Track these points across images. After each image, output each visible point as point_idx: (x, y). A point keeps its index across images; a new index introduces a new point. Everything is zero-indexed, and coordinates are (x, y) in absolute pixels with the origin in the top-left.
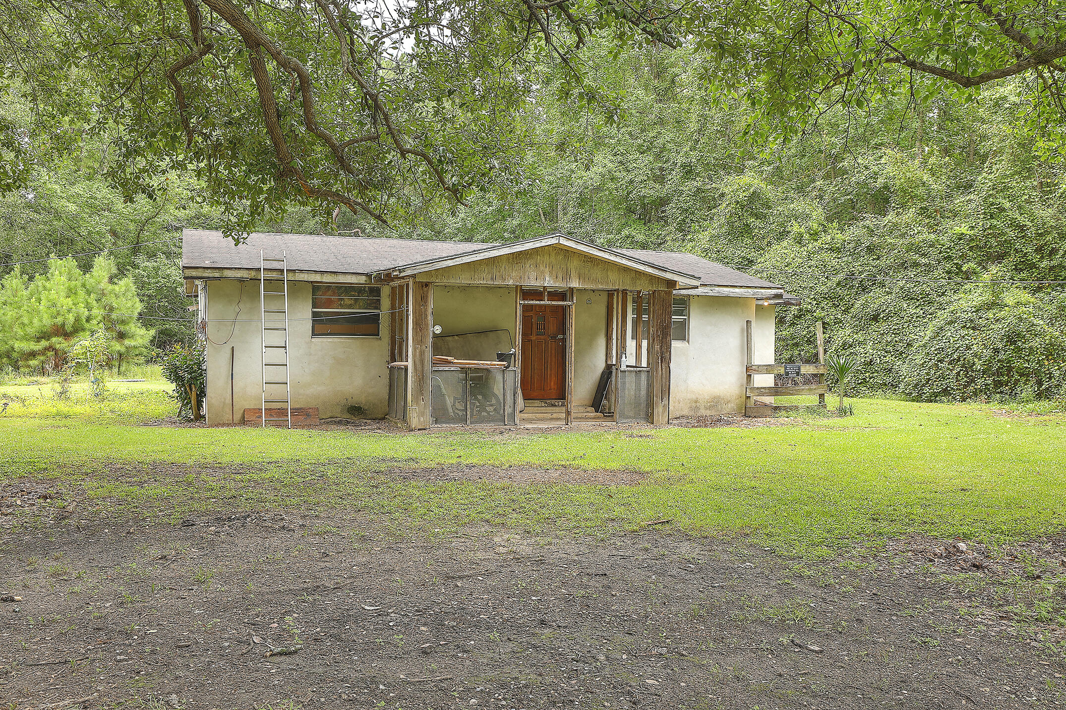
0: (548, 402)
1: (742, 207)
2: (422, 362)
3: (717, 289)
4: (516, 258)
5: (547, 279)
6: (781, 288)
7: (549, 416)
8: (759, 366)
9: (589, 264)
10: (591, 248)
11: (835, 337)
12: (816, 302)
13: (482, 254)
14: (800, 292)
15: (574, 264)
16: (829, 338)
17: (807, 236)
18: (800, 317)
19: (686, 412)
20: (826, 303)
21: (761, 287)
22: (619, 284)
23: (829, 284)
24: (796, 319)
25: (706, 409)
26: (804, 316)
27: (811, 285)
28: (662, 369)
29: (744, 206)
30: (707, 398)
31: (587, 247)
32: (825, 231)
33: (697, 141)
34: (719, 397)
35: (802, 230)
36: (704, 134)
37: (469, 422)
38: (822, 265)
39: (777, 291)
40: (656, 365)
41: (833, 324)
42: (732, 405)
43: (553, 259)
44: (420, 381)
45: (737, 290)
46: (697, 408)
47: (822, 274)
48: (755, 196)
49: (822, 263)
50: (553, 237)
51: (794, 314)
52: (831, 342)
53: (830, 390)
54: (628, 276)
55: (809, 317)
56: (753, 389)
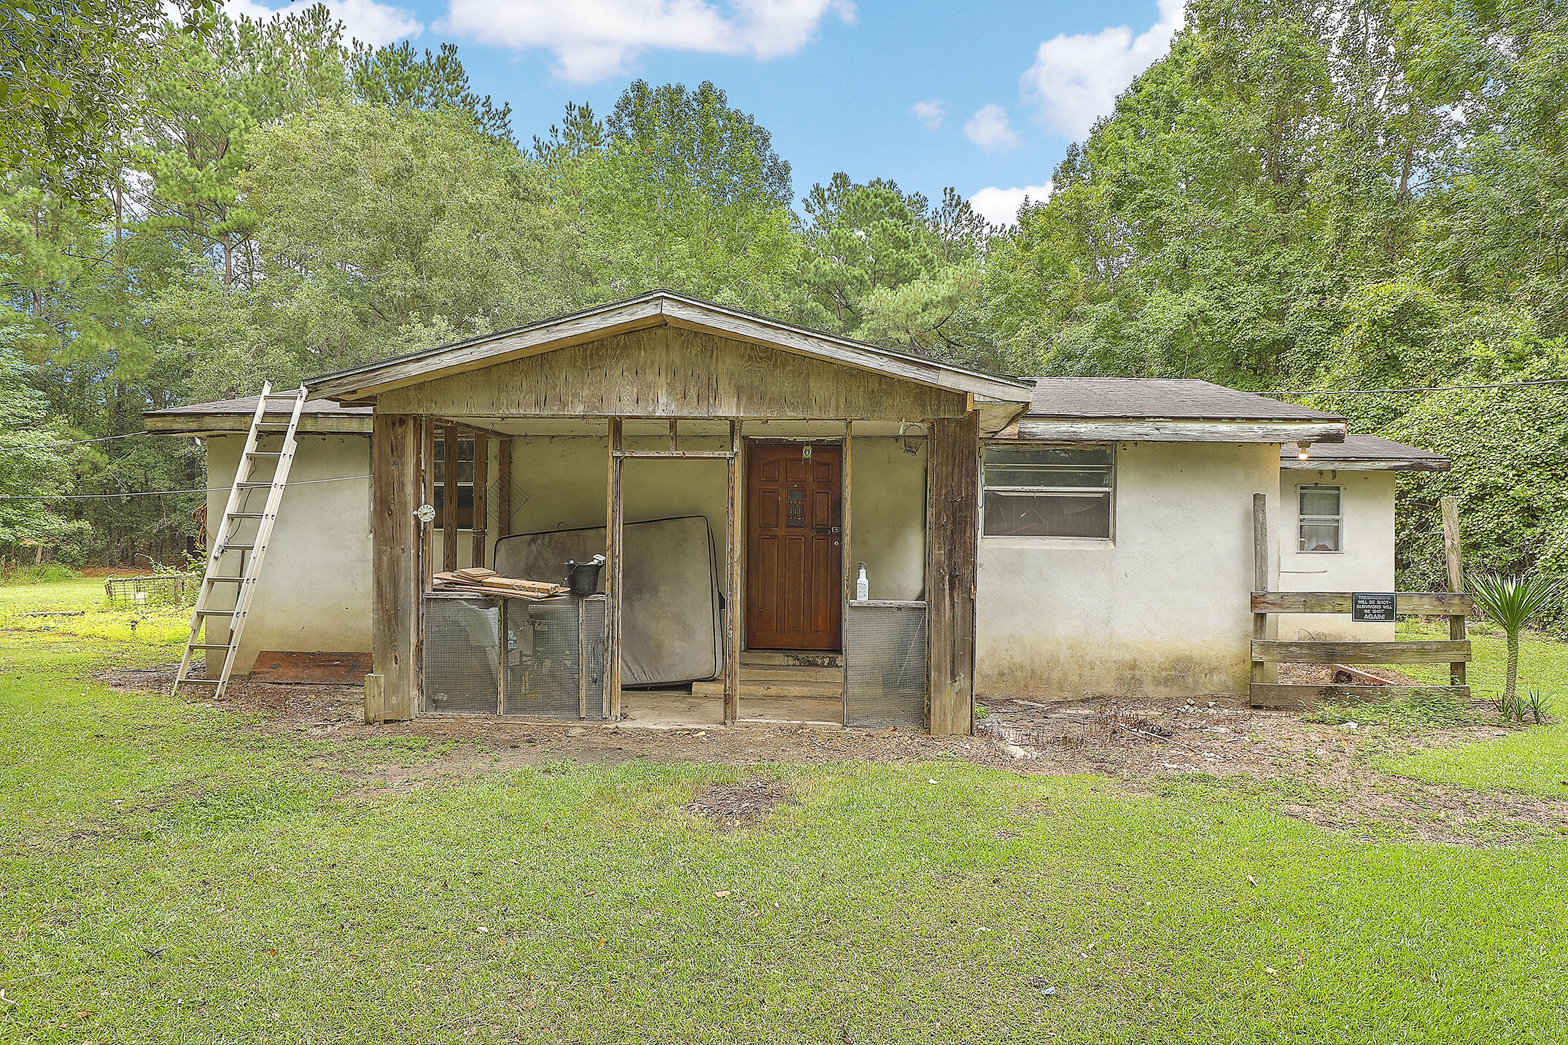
0: (801, 656)
1: (1384, 329)
2: (395, 581)
3: (1172, 425)
4: (591, 356)
5: (663, 399)
6: (1338, 420)
7: (761, 690)
8: (1283, 595)
9: (763, 364)
10: (742, 323)
11: (1555, 534)
12: (1514, 472)
13: (484, 348)
14: (1482, 455)
15: (726, 365)
16: (1542, 534)
17: (1500, 363)
18: (1482, 499)
19: (1108, 687)
20: (1535, 473)
21: (1285, 420)
22: (837, 408)
23: (1544, 439)
24: (1475, 501)
25: (1157, 682)
26: (1492, 496)
27: (1505, 443)
28: (953, 605)
29: (1387, 327)
30: (1159, 660)
31: (732, 320)
32: (1540, 354)
33: (1333, 257)
34: (1189, 659)
35: (1491, 353)
36: (1345, 246)
37: (501, 709)
38: (1530, 408)
39: (1328, 426)
40: (937, 595)
41: (1552, 509)
42: (1223, 677)
43: (676, 357)
44: (389, 621)
45: (1222, 427)
46: (1136, 682)
47: (1530, 424)
48: (1407, 311)
49: (1530, 405)
50: (646, 302)
51: (1470, 494)
52: (1546, 543)
53: (1544, 628)
54: (862, 389)
55: (1500, 497)
56: (1267, 646)
